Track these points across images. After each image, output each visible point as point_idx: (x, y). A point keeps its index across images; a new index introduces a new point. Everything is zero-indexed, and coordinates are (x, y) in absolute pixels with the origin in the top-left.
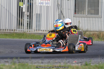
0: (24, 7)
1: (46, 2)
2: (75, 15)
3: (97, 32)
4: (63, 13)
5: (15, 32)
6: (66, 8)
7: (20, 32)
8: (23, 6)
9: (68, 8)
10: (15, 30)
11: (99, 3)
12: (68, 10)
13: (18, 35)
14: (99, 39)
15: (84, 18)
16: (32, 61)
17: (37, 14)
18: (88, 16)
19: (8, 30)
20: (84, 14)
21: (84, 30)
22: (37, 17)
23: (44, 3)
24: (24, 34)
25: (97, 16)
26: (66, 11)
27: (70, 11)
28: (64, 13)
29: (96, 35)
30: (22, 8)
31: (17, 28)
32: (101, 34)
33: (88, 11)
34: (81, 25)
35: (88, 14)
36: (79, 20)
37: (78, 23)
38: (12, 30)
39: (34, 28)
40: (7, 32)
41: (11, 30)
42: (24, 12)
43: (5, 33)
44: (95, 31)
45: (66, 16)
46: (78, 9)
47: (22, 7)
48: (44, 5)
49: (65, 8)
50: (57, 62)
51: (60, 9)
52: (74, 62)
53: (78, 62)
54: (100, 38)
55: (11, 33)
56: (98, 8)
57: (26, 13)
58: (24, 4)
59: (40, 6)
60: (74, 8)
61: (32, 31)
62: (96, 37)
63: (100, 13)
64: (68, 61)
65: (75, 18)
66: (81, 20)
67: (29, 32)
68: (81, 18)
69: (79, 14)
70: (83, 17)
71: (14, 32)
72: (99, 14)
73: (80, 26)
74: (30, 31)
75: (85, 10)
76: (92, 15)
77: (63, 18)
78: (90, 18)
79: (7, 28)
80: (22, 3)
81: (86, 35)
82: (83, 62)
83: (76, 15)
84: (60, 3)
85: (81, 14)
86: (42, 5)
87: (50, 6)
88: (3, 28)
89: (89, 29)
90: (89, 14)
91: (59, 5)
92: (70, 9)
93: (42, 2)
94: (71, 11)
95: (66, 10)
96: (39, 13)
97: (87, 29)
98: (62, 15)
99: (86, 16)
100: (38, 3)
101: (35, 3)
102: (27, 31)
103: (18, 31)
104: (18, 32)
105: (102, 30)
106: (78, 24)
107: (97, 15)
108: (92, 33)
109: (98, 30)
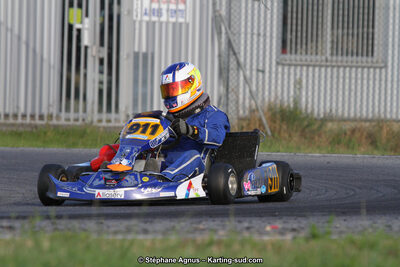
0: (86, 26)
1: (173, 7)
2: (282, 56)
3: (368, 124)
4: (236, 51)
5: (51, 123)
6: (249, 30)
7: (72, 122)
8: (82, 22)
9: (255, 31)
10: (50, 116)
11: (377, 11)
12: (255, 37)
13: (63, 133)
14: (376, 147)
15: (317, 69)
16: (108, 227)
17: (136, 55)
18: (332, 61)
19: (24, 116)
20: (317, 54)
21: (319, 115)
22: (136, 67)
23: (164, 12)
24: (88, 131)
25: (367, 62)
26: (249, 42)
27: (265, 40)
28: (242, 48)
29: (362, 134)
30: (79, 31)
31: (60, 110)
32: (385, 131)
33: (332, 42)
34: (307, 93)
35: (332, 54)
36: (298, 77)
37: (295, 86)
38: (41, 117)
39: (127, 108)
40: (22, 125)
41: (37, 117)
42: (86, 48)
43: (14, 129)
44: (361, 120)
45: (248, 60)
46: (294, 34)
47: (77, 26)
48: (164, 18)
49: (243, 30)
50: (203, 230)
51: (227, 33)
52: (268, 228)
53: (284, 229)
54: (378, 144)
55: (36, 127)
56: (371, 30)
57: (94, 52)
58: (87, 15)
59: (148, 23)
60: (281, 29)
61: (117, 120)
62: (364, 140)
63: (381, 48)
64: (246, 224)
65: (283, 70)
66: (307, 75)
67: (104, 124)
68: (305, 68)
69: (299, 52)
70: (314, 66)
71: (48, 126)
72: (375, 54)
73: (304, 99)
74: (109, 121)
75: (320, 39)
76: (350, 57)
77: (238, 70)
78: (341, 69)
79: (22, 110)
80: (79, 11)
81: (325, 132)
82: (303, 228)
83: (287, 56)
84: (223, 12)
85: (306, 53)
86: (155, 19)
87: (187, 25)
88: (7, 111)
89: (337, 110)
90: (337, 54)
91: (222, 20)
92: (265, 35)
93: (155, 6)
94: (268, 40)
95: (249, 36)
96: (144, 50)
97: (331, 110)
98: (232, 59)
99: (327, 61)
100: (139, 10)
101: (130, 12)
102: (100, 121)
103: (62, 122)
104: (62, 126)
105: (388, 116)
106: (295, 92)
107: (367, 55)
108: (348, 126)
109: (370, 116)
